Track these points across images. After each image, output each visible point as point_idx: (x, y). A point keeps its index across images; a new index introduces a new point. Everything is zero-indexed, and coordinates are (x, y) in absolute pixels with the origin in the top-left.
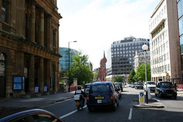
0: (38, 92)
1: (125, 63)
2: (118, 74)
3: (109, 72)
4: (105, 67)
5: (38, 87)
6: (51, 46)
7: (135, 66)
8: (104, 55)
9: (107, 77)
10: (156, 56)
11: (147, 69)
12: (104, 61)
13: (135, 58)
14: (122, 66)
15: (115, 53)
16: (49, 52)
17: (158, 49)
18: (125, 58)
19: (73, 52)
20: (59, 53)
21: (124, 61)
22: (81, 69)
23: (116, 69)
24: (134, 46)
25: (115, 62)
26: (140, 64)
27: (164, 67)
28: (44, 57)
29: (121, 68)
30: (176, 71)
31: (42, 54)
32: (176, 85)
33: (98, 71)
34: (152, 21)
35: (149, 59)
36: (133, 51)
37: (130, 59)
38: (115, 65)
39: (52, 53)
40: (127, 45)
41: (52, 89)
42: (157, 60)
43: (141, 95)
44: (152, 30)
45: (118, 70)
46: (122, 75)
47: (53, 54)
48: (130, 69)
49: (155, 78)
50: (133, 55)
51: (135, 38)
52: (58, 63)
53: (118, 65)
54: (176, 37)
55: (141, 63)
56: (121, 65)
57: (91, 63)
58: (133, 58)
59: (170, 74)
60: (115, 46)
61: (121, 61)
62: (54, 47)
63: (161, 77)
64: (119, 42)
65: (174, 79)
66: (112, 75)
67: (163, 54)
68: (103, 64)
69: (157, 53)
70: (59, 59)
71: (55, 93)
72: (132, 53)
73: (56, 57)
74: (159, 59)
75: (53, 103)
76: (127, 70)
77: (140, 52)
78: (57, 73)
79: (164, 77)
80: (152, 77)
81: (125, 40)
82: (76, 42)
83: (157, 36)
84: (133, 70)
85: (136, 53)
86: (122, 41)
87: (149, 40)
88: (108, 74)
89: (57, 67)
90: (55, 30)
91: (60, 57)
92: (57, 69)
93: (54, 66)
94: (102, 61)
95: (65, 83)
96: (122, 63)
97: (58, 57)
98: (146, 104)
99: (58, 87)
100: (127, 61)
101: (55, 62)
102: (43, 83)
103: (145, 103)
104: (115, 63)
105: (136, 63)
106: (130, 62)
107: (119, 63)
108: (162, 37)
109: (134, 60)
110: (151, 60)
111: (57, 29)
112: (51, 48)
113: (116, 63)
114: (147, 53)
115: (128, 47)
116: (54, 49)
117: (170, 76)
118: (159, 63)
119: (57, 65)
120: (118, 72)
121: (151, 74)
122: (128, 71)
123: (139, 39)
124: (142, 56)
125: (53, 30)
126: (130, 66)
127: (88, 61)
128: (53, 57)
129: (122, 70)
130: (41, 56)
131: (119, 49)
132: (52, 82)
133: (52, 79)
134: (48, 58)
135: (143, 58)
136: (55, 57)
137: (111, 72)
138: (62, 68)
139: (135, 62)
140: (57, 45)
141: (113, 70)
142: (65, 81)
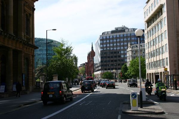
0: (3, 92)
1: (116, 57)
2: (108, 70)
3: (98, 67)
4: (93, 62)
5: (4, 86)
6: (23, 35)
7: (128, 60)
8: (92, 48)
9: (95, 73)
10: (152, 49)
11: (141, 63)
12: (91, 55)
13: (127, 52)
14: (112, 61)
15: (105, 46)
16: (21, 42)
17: (154, 40)
18: (116, 51)
19: (55, 44)
20: (33, 43)
21: (115, 55)
22: (63, 63)
23: (105, 63)
24: (127, 37)
25: (105, 55)
26: (133, 58)
27: (161, 61)
28: (14, 48)
29: (112, 63)
30: (176, 66)
31: (11, 45)
32: (176, 82)
33: (84, 66)
34: (147, 7)
35: (144, 52)
36: (126, 44)
37: (122, 52)
38: (105, 59)
39: (24, 43)
40: (118, 36)
41: (25, 87)
42: (153, 53)
43: (133, 97)
44: (147, 18)
45: (108, 65)
46: (112, 71)
47: (26, 45)
48: (122, 64)
49: (150, 74)
50: (126, 48)
51: (127, 28)
52: (33, 56)
53: (108, 59)
54: (176, 26)
55: (135, 57)
56: (112, 59)
57: (75, 56)
58: (125, 52)
59: (168, 70)
60: (104, 38)
61: (111, 55)
62: (27, 36)
63: (158, 73)
64: (110, 33)
65: (174, 75)
66: (101, 70)
67: (160, 46)
68: (91, 58)
69: (153, 45)
70: (34, 51)
71: (28, 92)
72: (124, 46)
73: (31, 48)
74: (155, 52)
75: (20, 106)
76: (119, 65)
77: (133, 44)
78: (32, 68)
79: (162, 72)
80: (147, 73)
81: (117, 31)
82: (55, 30)
83: (153, 25)
84: (126, 65)
85: (129, 45)
86: (113, 32)
87: (144, 30)
88: (97, 69)
89: (31, 61)
90: (28, 15)
91: (35, 49)
92: (32, 63)
93: (27, 59)
94: (90, 55)
95: (42, 80)
96: (112, 57)
97: (33, 49)
98: (140, 109)
99: (33, 86)
100: (118, 54)
101: (29, 54)
102: (12, 81)
103: (138, 106)
104: (104, 57)
105: (129, 57)
106: (122, 56)
107: (109, 57)
108: (160, 25)
109: (126, 53)
110: (146, 53)
111: (31, 14)
112: (23, 37)
113: (106, 57)
114: (141, 46)
115: (120, 38)
116: (27, 38)
117: (168, 72)
118: (155, 57)
119: (31, 58)
120: (108, 67)
121: (147, 70)
122: (119, 67)
123: (133, 30)
124: (136, 49)
125: (26, 15)
126: (122, 60)
127: (71, 54)
128: (26, 48)
129: (112, 65)
130: (10, 46)
131: (109, 40)
132: (24, 79)
133: (24, 75)
134: (19, 49)
135: (136, 51)
136: (29, 49)
137: (100, 68)
138: (43, 62)
139: (127, 56)
140: (31, 34)
141: (102, 66)
142: (42, 78)
